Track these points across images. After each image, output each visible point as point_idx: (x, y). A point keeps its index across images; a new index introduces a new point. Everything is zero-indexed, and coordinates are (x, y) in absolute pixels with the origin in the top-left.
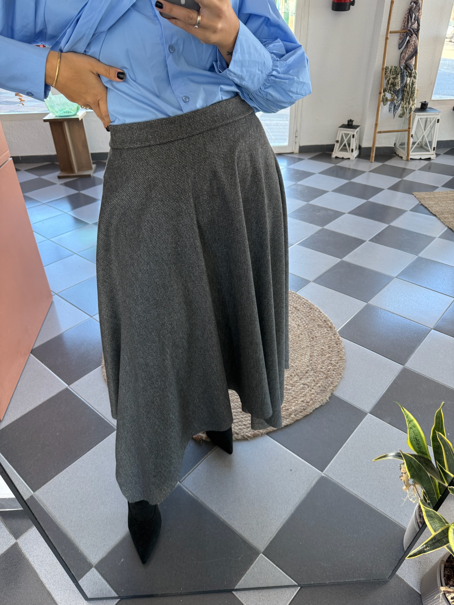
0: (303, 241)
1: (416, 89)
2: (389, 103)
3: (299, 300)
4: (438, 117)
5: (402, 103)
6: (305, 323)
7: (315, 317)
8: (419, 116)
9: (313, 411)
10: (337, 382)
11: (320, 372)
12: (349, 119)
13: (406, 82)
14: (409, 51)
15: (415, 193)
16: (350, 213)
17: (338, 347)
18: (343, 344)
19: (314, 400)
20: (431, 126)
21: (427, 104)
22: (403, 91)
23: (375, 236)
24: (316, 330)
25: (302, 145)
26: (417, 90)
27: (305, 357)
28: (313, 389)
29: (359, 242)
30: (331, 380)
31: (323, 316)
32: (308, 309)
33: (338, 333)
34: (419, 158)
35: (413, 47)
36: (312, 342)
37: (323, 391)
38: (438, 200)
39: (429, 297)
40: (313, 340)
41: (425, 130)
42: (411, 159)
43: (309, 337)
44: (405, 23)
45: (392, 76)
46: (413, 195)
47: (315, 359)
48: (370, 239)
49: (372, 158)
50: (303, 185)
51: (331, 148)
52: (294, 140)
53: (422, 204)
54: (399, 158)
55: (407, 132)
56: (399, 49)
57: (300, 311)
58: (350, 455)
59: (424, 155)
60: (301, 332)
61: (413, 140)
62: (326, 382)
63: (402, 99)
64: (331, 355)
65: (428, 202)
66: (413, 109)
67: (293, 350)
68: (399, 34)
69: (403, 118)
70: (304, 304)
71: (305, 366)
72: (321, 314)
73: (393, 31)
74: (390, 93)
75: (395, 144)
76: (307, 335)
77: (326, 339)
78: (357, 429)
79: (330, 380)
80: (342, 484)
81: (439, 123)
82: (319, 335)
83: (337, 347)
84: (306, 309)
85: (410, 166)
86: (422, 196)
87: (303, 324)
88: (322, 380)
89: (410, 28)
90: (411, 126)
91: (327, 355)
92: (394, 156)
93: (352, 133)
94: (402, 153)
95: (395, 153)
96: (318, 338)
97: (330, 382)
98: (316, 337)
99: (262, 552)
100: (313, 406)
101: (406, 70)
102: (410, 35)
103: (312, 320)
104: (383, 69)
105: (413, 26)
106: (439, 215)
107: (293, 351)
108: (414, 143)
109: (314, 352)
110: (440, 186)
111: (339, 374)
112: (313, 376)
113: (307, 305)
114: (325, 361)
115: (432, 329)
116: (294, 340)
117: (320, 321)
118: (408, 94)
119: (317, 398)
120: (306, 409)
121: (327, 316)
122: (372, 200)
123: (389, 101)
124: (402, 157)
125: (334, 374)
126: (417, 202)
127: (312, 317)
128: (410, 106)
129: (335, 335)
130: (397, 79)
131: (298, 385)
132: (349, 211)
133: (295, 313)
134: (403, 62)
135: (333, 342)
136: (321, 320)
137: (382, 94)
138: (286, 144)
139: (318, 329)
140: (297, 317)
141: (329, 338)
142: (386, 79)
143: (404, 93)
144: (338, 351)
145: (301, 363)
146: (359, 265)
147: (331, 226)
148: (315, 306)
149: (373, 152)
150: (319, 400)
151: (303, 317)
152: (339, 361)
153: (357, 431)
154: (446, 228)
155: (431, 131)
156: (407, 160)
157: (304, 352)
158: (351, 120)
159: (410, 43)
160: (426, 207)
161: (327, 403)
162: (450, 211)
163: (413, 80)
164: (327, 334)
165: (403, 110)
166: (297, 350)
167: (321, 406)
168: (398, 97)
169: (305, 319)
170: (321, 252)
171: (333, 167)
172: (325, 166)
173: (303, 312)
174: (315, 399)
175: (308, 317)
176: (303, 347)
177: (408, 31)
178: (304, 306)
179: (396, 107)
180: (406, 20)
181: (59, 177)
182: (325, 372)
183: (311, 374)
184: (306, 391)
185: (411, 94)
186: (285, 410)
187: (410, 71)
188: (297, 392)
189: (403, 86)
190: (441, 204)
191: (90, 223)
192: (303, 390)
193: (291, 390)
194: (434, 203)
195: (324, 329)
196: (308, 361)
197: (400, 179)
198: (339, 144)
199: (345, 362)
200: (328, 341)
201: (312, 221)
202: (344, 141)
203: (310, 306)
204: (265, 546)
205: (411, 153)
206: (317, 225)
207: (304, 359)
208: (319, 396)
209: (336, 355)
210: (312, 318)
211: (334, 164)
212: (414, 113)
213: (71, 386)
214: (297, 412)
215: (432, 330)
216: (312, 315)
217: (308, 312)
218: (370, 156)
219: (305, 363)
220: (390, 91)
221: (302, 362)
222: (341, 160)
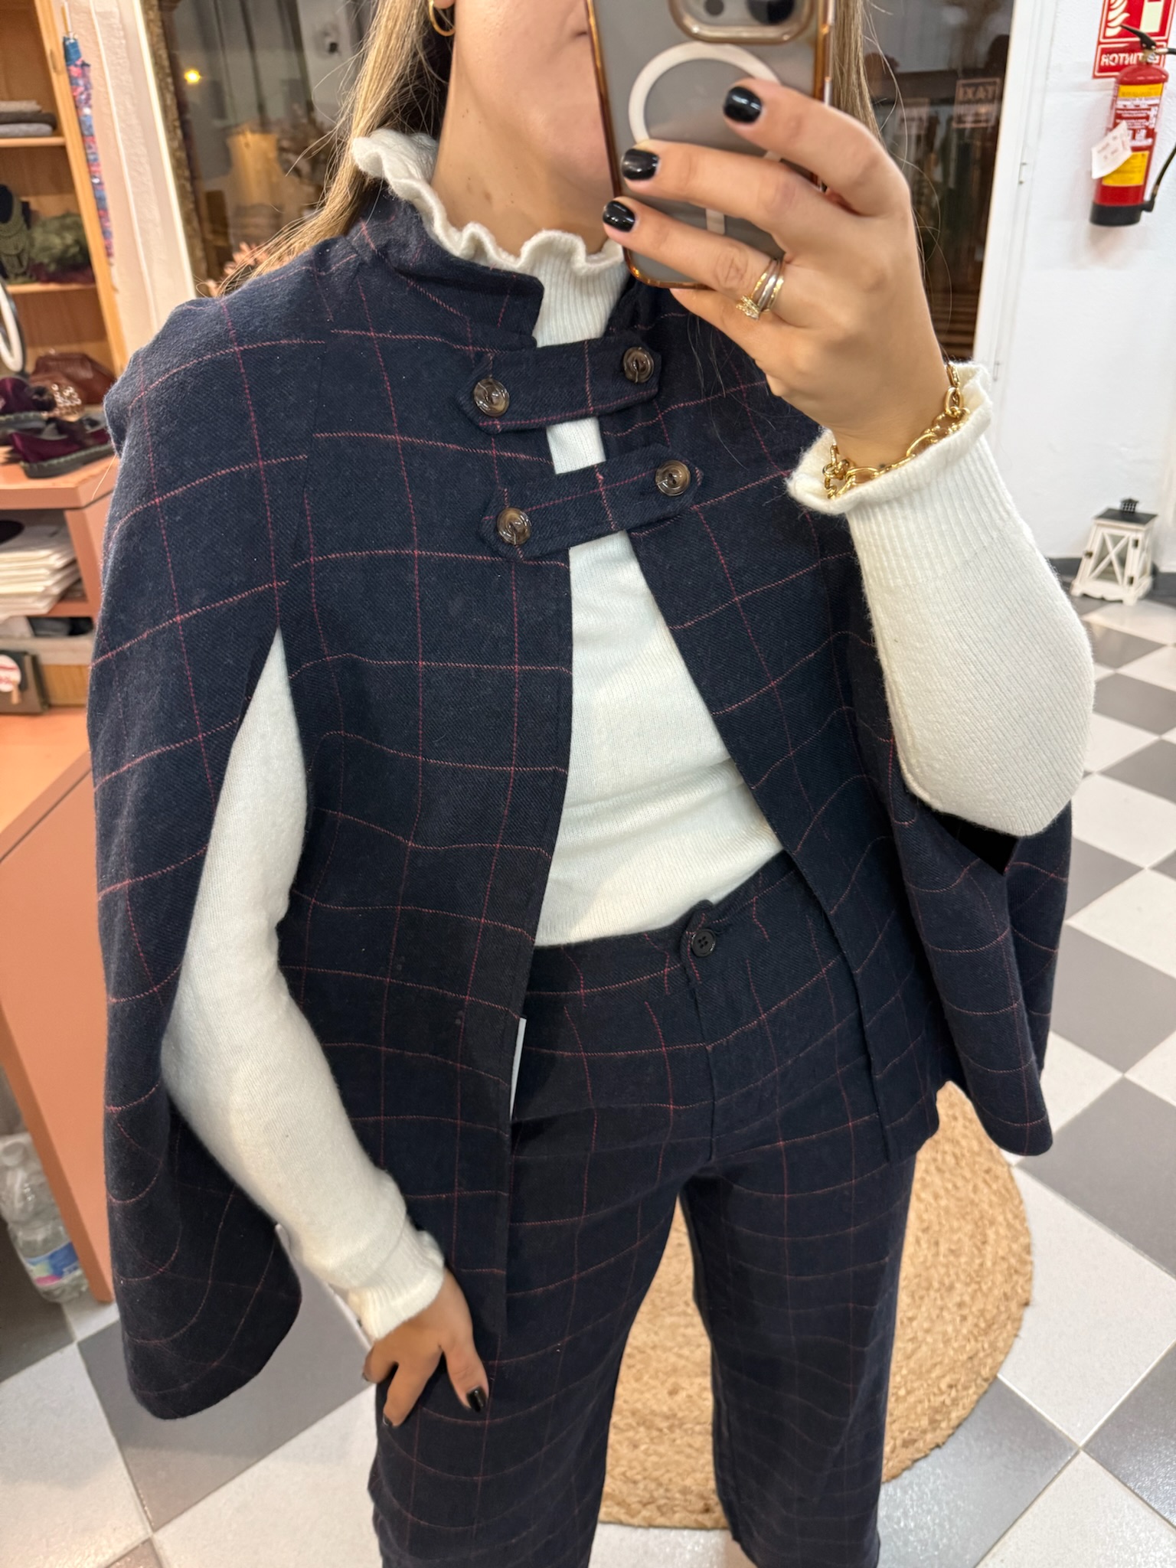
12: (1127, 496)
23: (1172, 855)
29: (1122, 870)
48: (1155, 863)
51: (1071, 567)
93: (1133, 536)
122: (1172, 736)
132: (1104, 769)
158: (1131, 499)
198: (1092, 562)
202: (1108, 553)
222: (1097, 603)
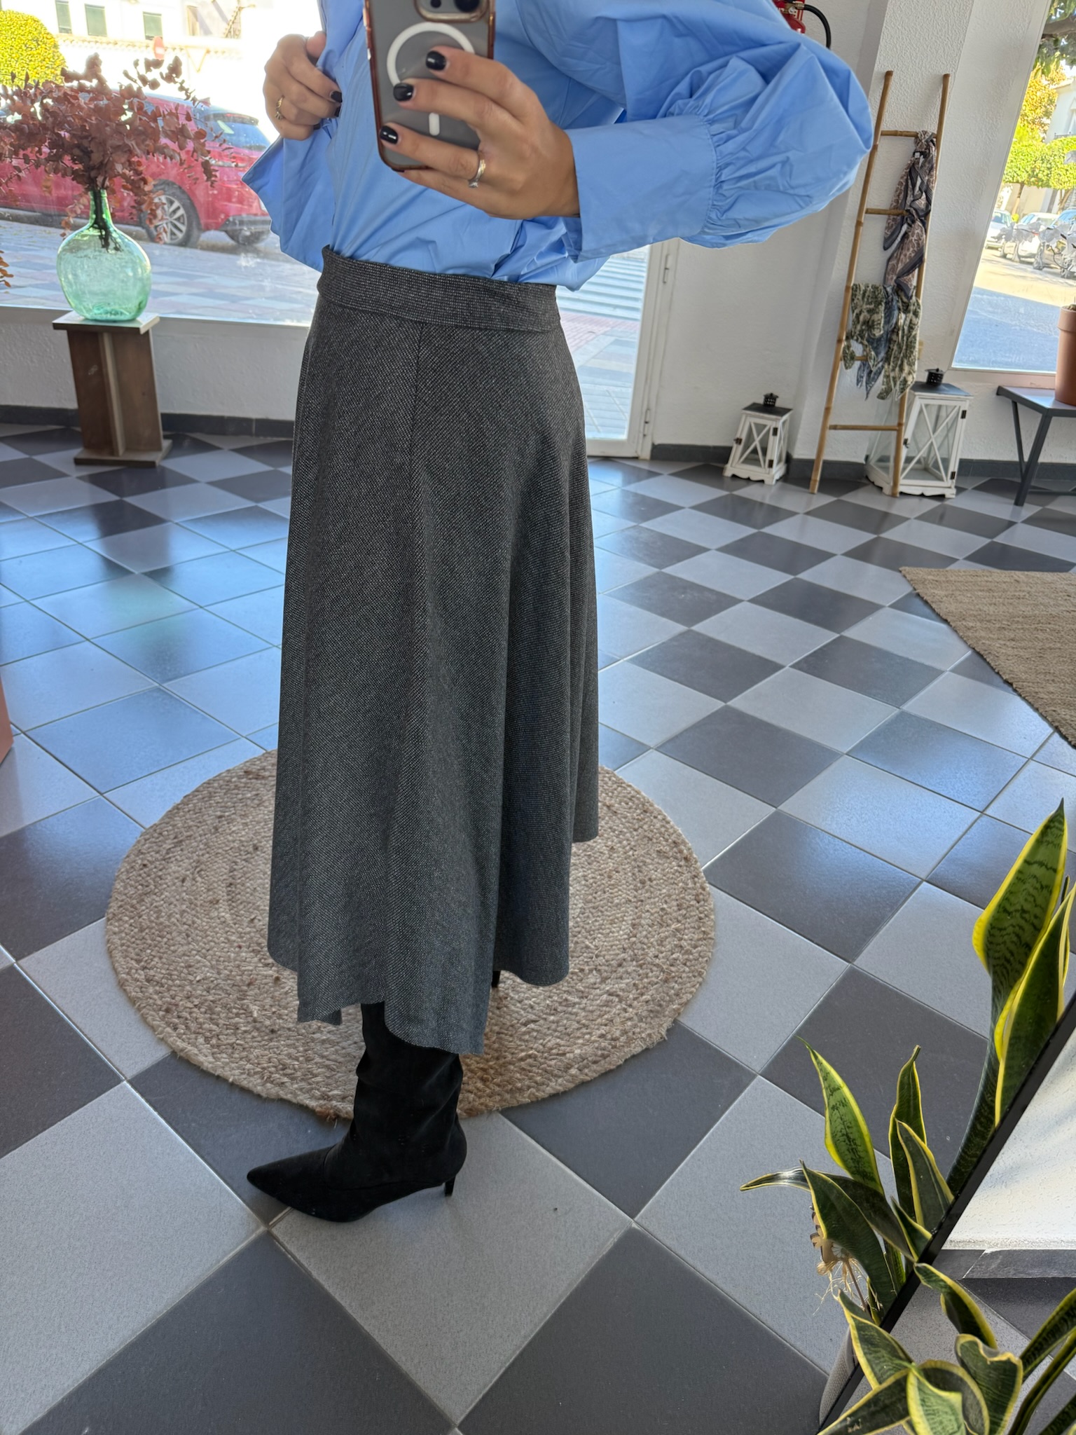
0: (642, 653)
1: (918, 339)
2: (857, 364)
3: (620, 788)
4: (965, 406)
5: (886, 366)
6: (629, 844)
7: (652, 831)
8: (921, 400)
9: (626, 1060)
10: (691, 993)
11: (652, 967)
12: (768, 392)
13: (897, 323)
14: (905, 255)
15: (905, 569)
16: (753, 601)
17: (701, 909)
18: (711, 901)
19: (630, 1034)
20: (947, 424)
21: (942, 375)
22: (890, 341)
23: (807, 657)
24: (652, 864)
25: (658, 442)
26: (921, 344)
27: (620, 928)
28: (630, 1006)
29: (766, 668)
30: (676, 986)
31: (671, 831)
32: (638, 811)
33: (702, 874)
34: (918, 492)
35: (916, 249)
36: (640, 892)
37: (655, 1014)
38: (954, 588)
39: (920, 804)
40: (643, 887)
41: (934, 431)
42: (902, 493)
43: (634, 880)
44: (899, 196)
45: (865, 307)
46: (900, 572)
47: (645, 933)
48: (795, 662)
49: (815, 485)
50: (652, 531)
51: (722, 455)
52: (642, 430)
53: (918, 595)
54: (875, 489)
55: (894, 434)
56: (885, 249)
57: (619, 816)
58: (706, 1178)
59: (932, 487)
60: (615, 865)
61: (908, 452)
62: (663, 992)
63: (887, 359)
64: (683, 927)
65: (932, 591)
66: (909, 383)
67: (594, 908)
68: (886, 217)
69: (888, 401)
70: (630, 799)
71: (619, 949)
72: (668, 826)
73: (872, 209)
74: (861, 343)
75: (867, 458)
76: (630, 874)
77: (674, 886)
78: (727, 1112)
79: (673, 988)
80: (679, 1252)
81: (965, 420)
82: (659, 875)
83: (698, 909)
84: (634, 812)
85: (899, 508)
86: (920, 576)
87: (624, 847)
88: (655, 986)
89: (910, 206)
90: (904, 421)
91: (673, 926)
92: (865, 485)
93: (773, 425)
94: (881, 477)
95: (867, 478)
96: (655, 882)
97: (673, 991)
98: (650, 880)
99: (458, 1422)
100: (626, 1050)
101: (898, 296)
102: (909, 222)
103: (646, 840)
104: (847, 288)
105: (917, 202)
106: (954, 621)
107: (594, 911)
108: (909, 460)
109: (643, 915)
110: (961, 558)
111: (696, 974)
112: (634, 975)
113: (636, 802)
114: (667, 940)
115: (923, 880)
116: (599, 883)
117: (664, 843)
118: (900, 348)
119: (638, 1030)
120: (608, 1056)
121: (680, 831)
122: (805, 576)
123: (858, 360)
124: (881, 488)
125: (684, 971)
126: (909, 589)
127: (645, 831)
128: (904, 375)
129: (696, 879)
130: (878, 313)
131: (596, 995)
132: (752, 596)
133: (607, 818)
134: (892, 279)
135: (689, 894)
136: (667, 840)
137: (844, 344)
138: (623, 437)
139: (656, 860)
140: (610, 828)
141: (681, 884)
142: (853, 312)
143: (891, 346)
144: (700, 918)
145: (610, 941)
146: (765, 718)
147: (707, 627)
148: (656, 806)
149: (817, 469)
150: (643, 1035)
151: (625, 830)
152: (701, 943)
153: (727, 1118)
154: (970, 652)
155: (947, 436)
156: (893, 495)
157: (619, 915)
158: (772, 394)
159: (908, 238)
160: (926, 602)
161: (662, 1043)
162: (980, 615)
163: (911, 320)
164: (677, 874)
165: (888, 383)
166: (603, 910)
167: (647, 1049)
168: (877, 354)
169: (628, 835)
170: (681, 683)
171: (726, 496)
172: (708, 493)
173: (625, 818)
174: (634, 1033)
175: (636, 830)
176: (616, 901)
177: (905, 212)
178: (630, 804)
179: (872, 375)
180: (903, 188)
181: (78, 462)
182: (665, 967)
183: (629, 970)
184: (614, 1010)
185: (906, 350)
186: (558, 1054)
187: (905, 300)
188: (592, 1012)
189: (890, 329)
190: (962, 597)
191: (136, 573)
192: (608, 1009)
193: (577, 1006)
194: (946, 593)
195: (670, 863)
196: (626, 936)
197: (875, 536)
198: (741, 447)
199: (714, 945)
200: (677, 892)
201: (666, 612)
202: (754, 440)
203: (643, 805)
204: (467, 1408)
205: (902, 481)
206: (677, 621)
207: (618, 932)
208: (643, 1025)
209: (694, 928)
210: (646, 834)
211: (727, 490)
212: (912, 392)
213: (20, 962)
214: (585, 1061)
215: (924, 883)
216: (645, 827)
217: (638, 819)
218: (809, 479)
219: (619, 940)
220: (862, 338)
221: (611, 939)
222: (743, 483)
